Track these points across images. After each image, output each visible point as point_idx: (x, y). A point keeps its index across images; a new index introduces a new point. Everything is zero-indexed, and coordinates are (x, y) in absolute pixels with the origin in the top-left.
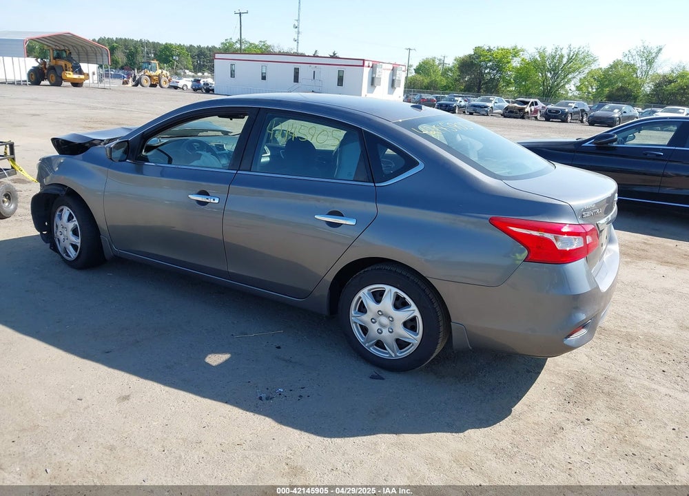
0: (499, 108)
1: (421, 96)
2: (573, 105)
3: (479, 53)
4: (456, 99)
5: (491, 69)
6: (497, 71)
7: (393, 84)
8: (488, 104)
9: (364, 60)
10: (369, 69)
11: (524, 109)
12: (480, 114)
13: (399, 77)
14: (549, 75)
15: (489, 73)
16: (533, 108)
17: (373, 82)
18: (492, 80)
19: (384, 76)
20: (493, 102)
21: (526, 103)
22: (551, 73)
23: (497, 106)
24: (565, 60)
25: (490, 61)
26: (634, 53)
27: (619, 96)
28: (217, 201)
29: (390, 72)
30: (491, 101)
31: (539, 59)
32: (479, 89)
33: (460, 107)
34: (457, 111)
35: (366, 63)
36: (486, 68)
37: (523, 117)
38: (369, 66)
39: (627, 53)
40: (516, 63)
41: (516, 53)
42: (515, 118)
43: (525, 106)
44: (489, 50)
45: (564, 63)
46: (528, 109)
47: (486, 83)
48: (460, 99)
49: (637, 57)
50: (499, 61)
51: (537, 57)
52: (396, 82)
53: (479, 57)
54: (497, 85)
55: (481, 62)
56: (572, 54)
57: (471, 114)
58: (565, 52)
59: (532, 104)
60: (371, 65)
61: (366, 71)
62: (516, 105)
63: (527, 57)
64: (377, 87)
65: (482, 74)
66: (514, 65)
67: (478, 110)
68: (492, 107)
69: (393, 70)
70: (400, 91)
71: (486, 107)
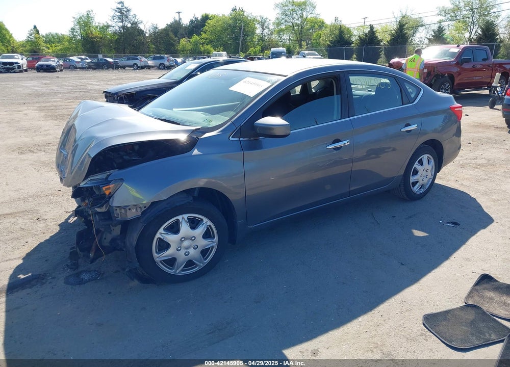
28: (347, 143)
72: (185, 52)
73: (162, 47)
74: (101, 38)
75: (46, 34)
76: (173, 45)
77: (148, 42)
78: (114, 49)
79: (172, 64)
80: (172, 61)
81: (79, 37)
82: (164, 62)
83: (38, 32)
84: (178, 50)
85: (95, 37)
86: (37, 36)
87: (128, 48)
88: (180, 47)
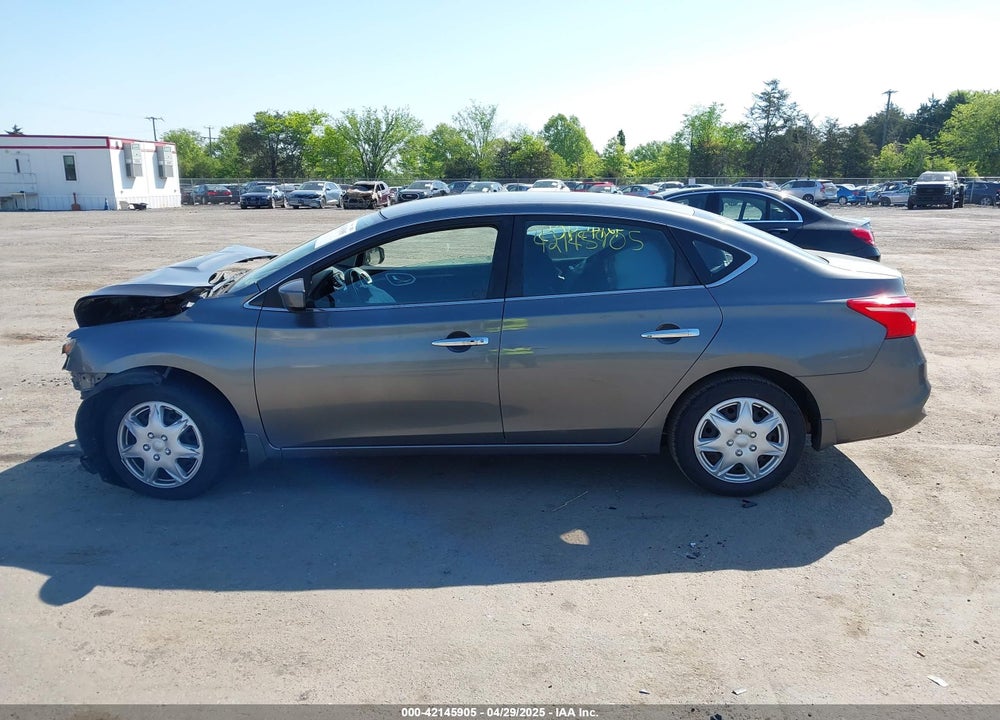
0: (334, 196)
1: (206, 187)
2: (432, 187)
3: (262, 120)
4: (268, 188)
5: (285, 143)
6: (296, 146)
7: (161, 173)
8: (318, 192)
9: (107, 138)
10: (119, 151)
11: (370, 195)
12: (309, 207)
13: (137, 160)
14: (367, 147)
15: (285, 149)
16: (380, 193)
17: (129, 171)
18: (290, 158)
19: (146, 160)
20: (324, 189)
21: (371, 187)
22: (369, 145)
23: (330, 195)
24: (384, 127)
25: (282, 131)
26: (465, 115)
27: (460, 171)
28: (486, 342)
29: (152, 154)
30: (320, 188)
31: (349, 126)
32: (274, 172)
33: (277, 199)
34: (273, 205)
35: (113, 143)
36: (278, 141)
37: (371, 207)
38: (117, 148)
39: (457, 116)
40: (318, 132)
41: (316, 119)
42: (360, 208)
43: (370, 192)
44: (278, 116)
45: (384, 130)
46: (375, 196)
47: (282, 163)
48: (273, 188)
49: (470, 121)
50: (294, 132)
51: (347, 123)
52: (134, 169)
53: (263, 127)
54: (299, 165)
55: (268, 133)
56: (390, 118)
57: (296, 207)
58: (381, 116)
59: (378, 189)
60: (120, 146)
61: (115, 155)
62: (356, 191)
63: (333, 125)
64: (137, 178)
65: (274, 151)
66: (317, 134)
67: (306, 201)
68: (324, 197)
69: (156, 151)
70: (173, 182)
71: (317, 196)
72: (888, 172)
73: (840, 163)
74: (725, 149)
75: (648, 145)
76: (863, 158)
77: (810, 154)
78: (744, 167)
79: (830, 197)
80: (832, 190)
81: (688, 148)
82: (812, 193)
83: (622, 142)
84: (871, 168)
85: (713, 148)
86: (620, 147)
87: (768, 166)
88: (876, 162)
